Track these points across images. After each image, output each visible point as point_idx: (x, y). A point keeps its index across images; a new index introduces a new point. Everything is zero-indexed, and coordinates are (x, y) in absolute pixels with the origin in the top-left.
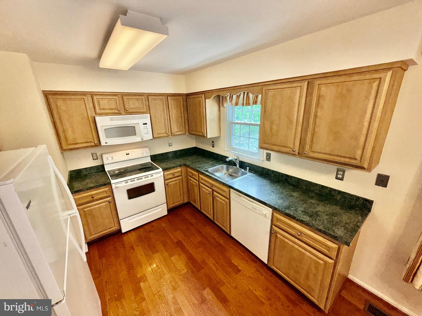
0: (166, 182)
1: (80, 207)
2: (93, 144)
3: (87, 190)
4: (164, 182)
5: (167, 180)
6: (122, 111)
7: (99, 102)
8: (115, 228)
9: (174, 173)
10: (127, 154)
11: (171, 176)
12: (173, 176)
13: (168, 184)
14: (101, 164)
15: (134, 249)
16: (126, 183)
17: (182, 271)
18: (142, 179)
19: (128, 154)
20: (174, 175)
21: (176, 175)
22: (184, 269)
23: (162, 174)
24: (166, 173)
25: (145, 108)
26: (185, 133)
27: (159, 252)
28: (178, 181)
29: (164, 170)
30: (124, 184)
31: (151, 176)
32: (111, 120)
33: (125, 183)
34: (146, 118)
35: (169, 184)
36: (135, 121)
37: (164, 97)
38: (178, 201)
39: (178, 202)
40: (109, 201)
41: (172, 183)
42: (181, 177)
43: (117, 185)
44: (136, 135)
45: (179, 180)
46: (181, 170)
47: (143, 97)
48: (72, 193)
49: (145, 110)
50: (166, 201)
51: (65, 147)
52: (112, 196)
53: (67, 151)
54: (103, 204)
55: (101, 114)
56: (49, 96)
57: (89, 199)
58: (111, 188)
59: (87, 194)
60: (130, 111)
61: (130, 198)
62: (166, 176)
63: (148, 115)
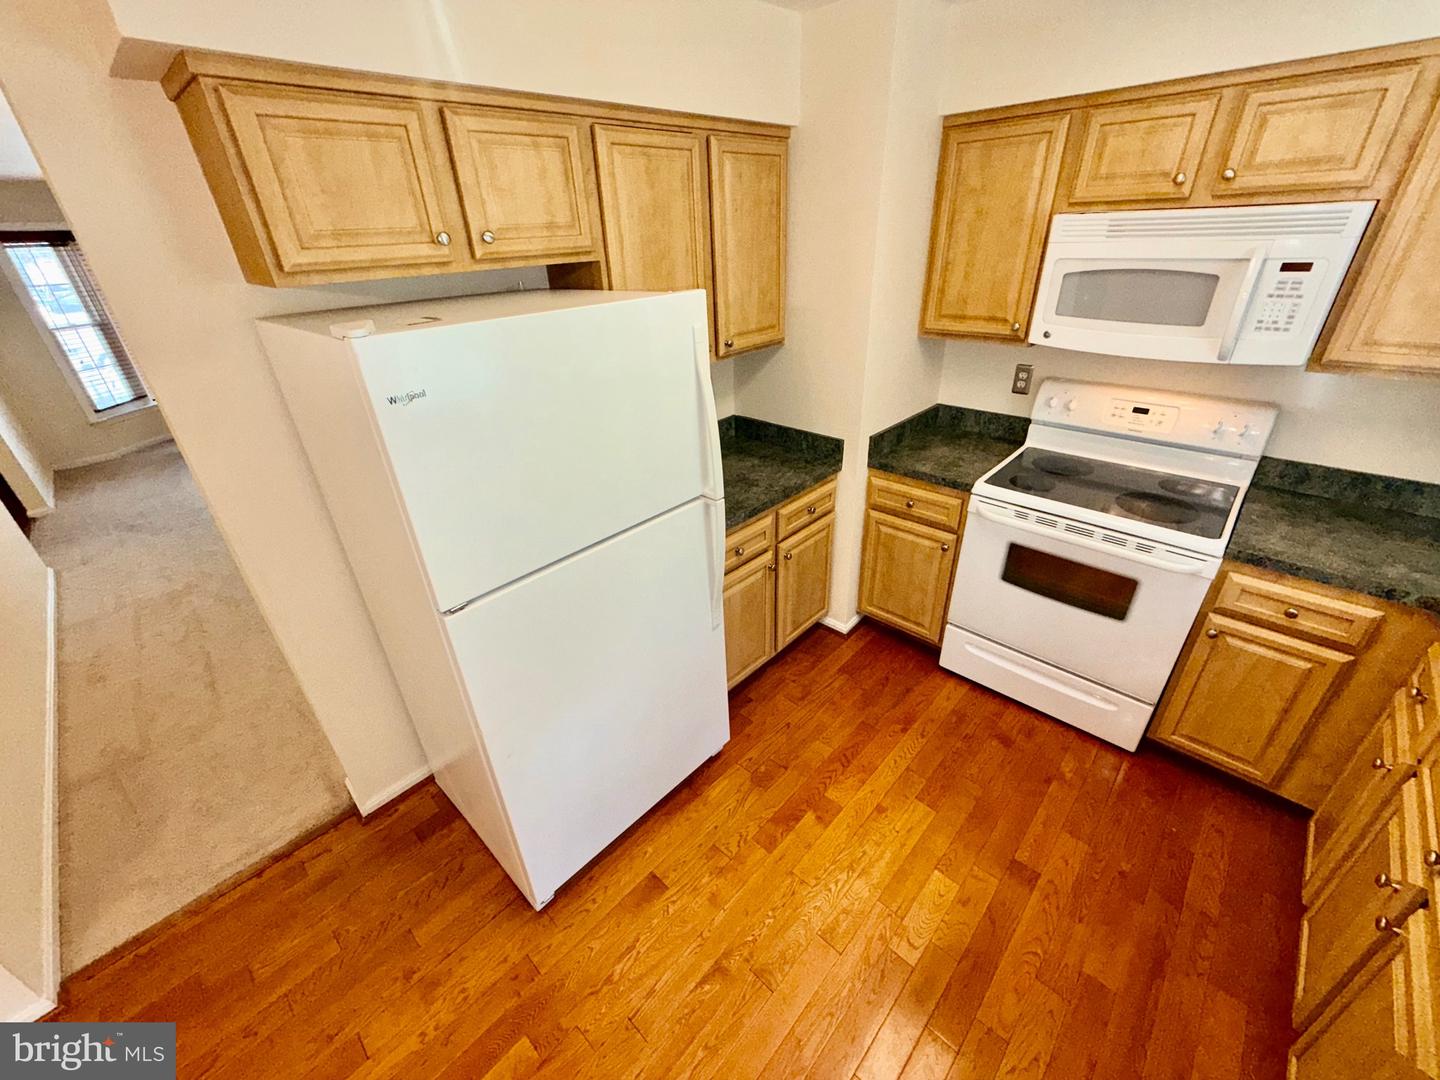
0: (1218, 619)
1: (874, 514)
2: (1002, 330)
3: (906, 475)
4: (1203, 619)
5: (1224, 613)
6: (1198, 186)
7: (1102, 142)
8: (926, 632)
9: (1296, 606)
10: (1137, 410)
11: (1265, 610)
12: (1282, 620)
13: (1215, 636)
15: (904, 730)
16: (1020, 515)
17: (904, 943)
18: (1090, 534)
19: (1145, 411)
20: (1294, 616)
21: (1305, 623)
22: (916, 948)
23: (1211, 569)
24: (1243, 578)
27: (937, 812)
28: (1305, 665)
29: (1239, 556)
30: (1008, 517)
31: (1140, 548)
32: (1115, 231)
33: (1013, 513)
35: (1229, 639)
38: (1231, 750)
39: (1229, 755)
40: (944, 544)
41: (1253, 649)
42: (1343, 658)
43: (984, 508)
44: (1200, 322)
45: (1322, 663)
46: (1379, 621)
50: (1156, 700)
51: (931, 324)
52: (958, 532)
53: (934, 337)
54: (927, 543)
55: (1086, 205)
56: (954, 136)
57: (900, 506)
58: (964, 504)
59: (903, 488)
60: (1249, 180)
61: (1005, 578)
62: (1233, 591)
63: (1363, 206)
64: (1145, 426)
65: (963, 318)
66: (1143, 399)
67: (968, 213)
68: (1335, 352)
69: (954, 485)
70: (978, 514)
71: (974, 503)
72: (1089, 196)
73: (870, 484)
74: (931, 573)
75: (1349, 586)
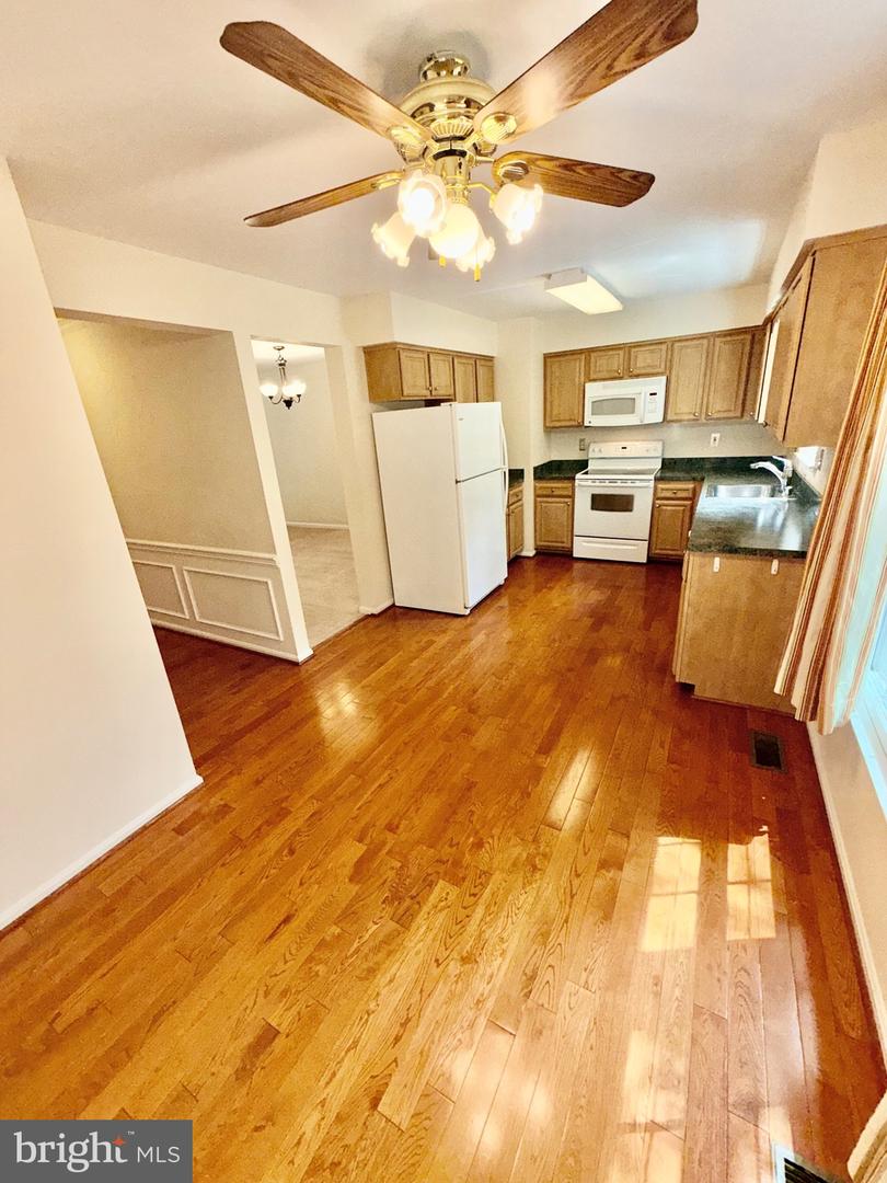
0: (658, 502)
1: (539, 499)
2: (575, 423)
3: (549, 480)
4: (654, 503)
5: (658, 499)
6: (624, 374)
7: (596, 361)
8: (566, 547)
9: (674, 490)
10: (622, 448)
11: (669, 494)
12: (673, 496)
13: (658, 508)
14: (585, 458)
16: (593, 482)
18: (616, 482)
19: (625, 448)
20: (676, 493)
21: (680, 495)
23: (652, 484)
24: (660, 486)
25: (663, 365)
26: (739, 414)
28: (683, 508)
32: (604, 387)
33: (591, 482)
34: (659, 384)
35: (662, 507)
36: (637, 389)
38: (672, 547)
39: (673, 550)
40: (568, 503)
41: (669, 508)
42: (688, 502)
43: (580, 483)
44: (634, 413)
45: (687, 506)
46: (694, 487)
47: (664, 347)
48: (535, 479)
49: (661, 371)
50: (647, 538)
51: (548, 425)
52: (572, 497)
53: (550, 429)
54: (561, 505)
55: (595, 380)
56: (548, 360)
57: (549, 492)
58: (573, 485)
59: (549, 485)
60: (636, 372)
61: (592, 509)
62: (659, 491)
63: (664, 378)
64: (626, 453)
65: (561, 421)
66: (624, 445)
67: (556, 384)
68: (669, 418)
69: (568, 479)
70: (579, 485)
71: (577, 482)
72: (595, 377)
73: (535, 487)
74: (564, 518)
75: (685, 480)
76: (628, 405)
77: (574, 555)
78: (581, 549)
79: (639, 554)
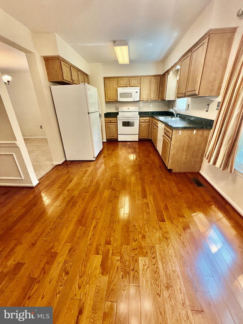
0: (140, 123)
1: (106, 124)
2: (115, 100)
4: (139, 124)
5: (141, 122)
6: (128, 85)
7: (120, 81)
8: (116, 138)
11: (143, 121)
12: (144, 121)
13: (141, 125)
14: (117, 112)
16: (123, 118)
18: (129, 118)
21: (146, 121)
23: (139, 118)
24: (141, 119)
25: (138, 84)
26: (158, 99)
28: (147, 125)
31: (134, 118)
32: (123, 89)
34: (137, 89)
36: (133, 90)
37: (149, 78)
38: (145, 136)
40: (116, 125)
41: (143, 125)
42: (148, 123)
44: (132, 97)
45: (148, 124)
46: (149, 119)
47: (138, 78)
48: (105, 117)
49: (138, 85)
50: (138, 134)
51: (107, 100)
52: (117, 122)
53: (107, 102)
54: (114, 125)
55: (120, 87)
56: (105, 79)
57: (110, 121)
59: (109, 119)
60: (131, 85)
61: (123, 126)
62: (141, 120)
63: (139, 87)
64: (129, 110)
65: (110, 99)
66: (128, 107)
67: (108, 87)
68: (141, 100)
69: (115, 117)
71: (118, 118)
72: (120, 86)
73: (105, 120)
74: (114, 129)
75: (147, 117)
76: (129, 95)
77: (119, 140)
78: (120, 138)
79: (136, 138)
